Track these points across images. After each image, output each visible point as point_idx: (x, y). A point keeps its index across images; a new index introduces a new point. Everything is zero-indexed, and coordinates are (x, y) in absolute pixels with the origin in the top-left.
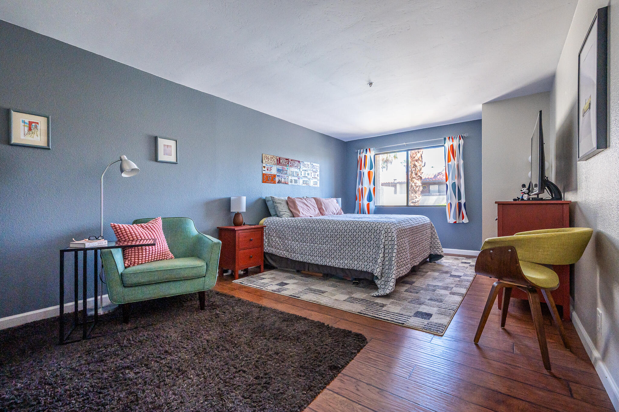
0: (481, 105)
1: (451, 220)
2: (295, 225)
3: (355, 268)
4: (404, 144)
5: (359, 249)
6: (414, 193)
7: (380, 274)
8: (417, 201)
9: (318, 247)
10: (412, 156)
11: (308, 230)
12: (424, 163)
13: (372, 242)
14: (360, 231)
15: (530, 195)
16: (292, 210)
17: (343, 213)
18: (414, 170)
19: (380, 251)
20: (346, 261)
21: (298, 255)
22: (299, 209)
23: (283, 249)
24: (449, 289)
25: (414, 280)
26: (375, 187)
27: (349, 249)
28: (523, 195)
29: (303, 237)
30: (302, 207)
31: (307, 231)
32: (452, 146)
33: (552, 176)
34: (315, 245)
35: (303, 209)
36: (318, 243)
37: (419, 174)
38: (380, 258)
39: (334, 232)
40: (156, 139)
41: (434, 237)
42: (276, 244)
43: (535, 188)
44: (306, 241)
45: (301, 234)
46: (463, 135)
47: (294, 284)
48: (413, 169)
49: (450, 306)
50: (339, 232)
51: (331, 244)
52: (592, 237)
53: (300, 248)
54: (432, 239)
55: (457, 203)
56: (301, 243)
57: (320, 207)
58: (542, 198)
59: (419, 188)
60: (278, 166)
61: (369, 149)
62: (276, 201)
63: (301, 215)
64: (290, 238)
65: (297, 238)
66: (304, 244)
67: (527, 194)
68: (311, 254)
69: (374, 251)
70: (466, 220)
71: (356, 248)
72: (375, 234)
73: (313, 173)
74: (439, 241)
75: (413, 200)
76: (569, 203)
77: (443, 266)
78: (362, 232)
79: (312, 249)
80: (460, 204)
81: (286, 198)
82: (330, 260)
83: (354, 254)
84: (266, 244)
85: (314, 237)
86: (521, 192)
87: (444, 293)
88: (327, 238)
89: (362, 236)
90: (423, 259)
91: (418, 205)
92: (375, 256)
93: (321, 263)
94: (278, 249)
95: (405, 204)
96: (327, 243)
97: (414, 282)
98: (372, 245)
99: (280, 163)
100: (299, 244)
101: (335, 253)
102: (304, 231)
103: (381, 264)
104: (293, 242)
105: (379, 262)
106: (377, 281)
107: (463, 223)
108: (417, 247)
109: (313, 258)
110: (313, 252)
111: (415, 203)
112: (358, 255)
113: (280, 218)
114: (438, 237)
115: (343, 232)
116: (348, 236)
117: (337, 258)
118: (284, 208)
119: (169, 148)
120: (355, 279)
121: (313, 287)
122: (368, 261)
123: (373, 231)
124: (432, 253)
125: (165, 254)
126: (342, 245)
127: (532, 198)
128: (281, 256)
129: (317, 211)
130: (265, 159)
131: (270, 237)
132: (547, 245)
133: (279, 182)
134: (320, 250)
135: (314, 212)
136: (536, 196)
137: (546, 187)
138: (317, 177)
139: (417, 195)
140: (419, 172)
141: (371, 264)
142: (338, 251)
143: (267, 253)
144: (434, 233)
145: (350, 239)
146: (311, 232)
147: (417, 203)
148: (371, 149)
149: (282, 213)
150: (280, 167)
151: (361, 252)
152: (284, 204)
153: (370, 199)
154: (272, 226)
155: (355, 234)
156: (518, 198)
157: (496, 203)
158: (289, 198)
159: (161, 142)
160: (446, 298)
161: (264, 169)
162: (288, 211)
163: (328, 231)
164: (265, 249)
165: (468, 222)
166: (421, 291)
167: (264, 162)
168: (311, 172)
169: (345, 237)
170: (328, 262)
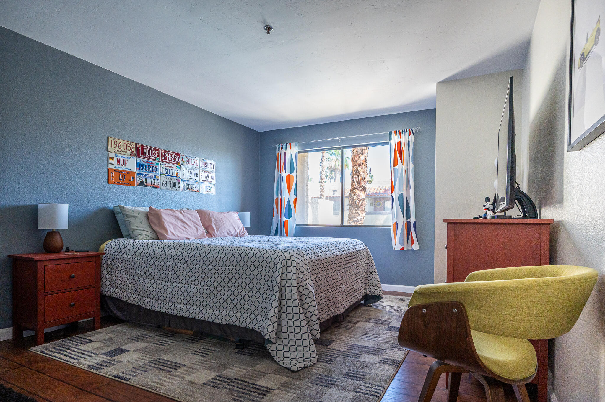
0: (436, 84)
1: (397, 246)
2: (151, 253)
3: (237, 324)
4: (338, 138)
5: (243, 293)
6: (356, 208)
7: (273, 335)
8: (359, 220)
9: (183, 289)
10: (354, 159)
11: (169, 261)
12: (369, 169)
13: (262, 282)
14: (246, 263)
15: (496, 213)
16: (155, 228)
17: (246, 234)
18: (356, 178)
19: (274, 298)
20: (225, 312)
21: (154, 301)
22: (167, 227)
23: (132, 292)
24: (380, 353)
25: (334, 337)
26: (296, 198)
27: (229, 293)
28: (486, 211)
29: (162, 271)
30: (172, 224)
31: (168, 263)
32: (399, 144)
33: (523, 184)
34: (179, 285)
35: (175, 226)
36: (184, 281)
37: (363, 184)
38: (273, 309)
39: (207, 265)
41: (371, 270)
42: (123, 282)
43: (501, 203)
44: (166, 278)
45: (159, 267)
46: (413, 129)
47: (137, 350)
48: (355, 176)
49: (374, 386)
50: (214, 265)
51: (203, 283)
52: (595, 287)
53: (157, 290)
54: (369, 273)
55: (406, 221)
56: (158, 282)
57: (207, 224)
58: (511, 216)
59: (362, 202)
60: (138, 159)
61: (290, 144)
62: (127, 213)
63: (170, 236)
64: (142, 273)
65: (153, 274)
66: (164, 283)
67: (492, 210)
68: (173, 300)
69: (265, 296)
70: (416, 247)
71: (240, 291)
72: (268, 269)
73: (204, 174)
74: (377, 276)
75: (355, 218)
76: (548, 224)
77: (381, 311)
78: (249, 266)
79: (174, 292)
80: (408, 223)
81: (147, 209)
82: (201, 309)
83: (235, 302)
84: (108, 283)
85: (178, 273)
86: (484, 208)
87: (372, 361)
88: (197, 275)
89: (248, 272)
90: (352, 303)
91: (360, 224)
92: (265, 305)
93: (188, 314)
94: (125, 290)
95: (340, 224)
96: (196, 282)
97: (331, 342)
98: (262, 287)
99: (142, 154)
100: (155, 284)
101: (208, 298)
102: (163, 262)
103: (274, 319)
104: (147, 280)
105: (271, 315)
106: (270, 345)
107: (412, 250)
108: (341, 286)
109: (176, 306)
110: (176, 297)
111: (357, 222)
112: (242, 302)
113: (133, 241)
114: (376, 270)
115: (221, 265)
116: (227, 272)
117: (211, 306)
118: (141, 225)
120: (240, 341)
121: (166, 357)
122: (256, 312)
123: (264, 264)
124: (368, 293)
126: (219, 286)
127: (498, 216)
128: (129, 301)
129: (202, 230)
130: (114, 146)
131: (113, 271)
132: (522, 302)
133: (142, 184)
134: (186, 294)
135: (196, 232)
136: (503, 214)
137: (516, 201)
138: (212, 180)
139: (359, 212)
140: (362, 181)
141: (259, 318)
142: (212, 296)
143: (109, 296)
144: (371, 264)
145: (230, 276)
146: (174, 264)
147: (359, 222)
148: (293, 144)
149: (137, 232)
150: (143, 161)
151: (247, 298)
152: (143, 218)
153: (289, 215)
154: (116, 254)
155: (238, 268)
156: (479, 216)
157: (445, 221)
158: (150, 208)
160: (372, 371)
161: (110, 161)
162: (149, 229)
163: (198, 263)
164: (107, 290)
165: (418, 248)
166: (338, 359)
167: (111, 149)
168: (201, 171)
169: (223, 273)
170: (197, 313)
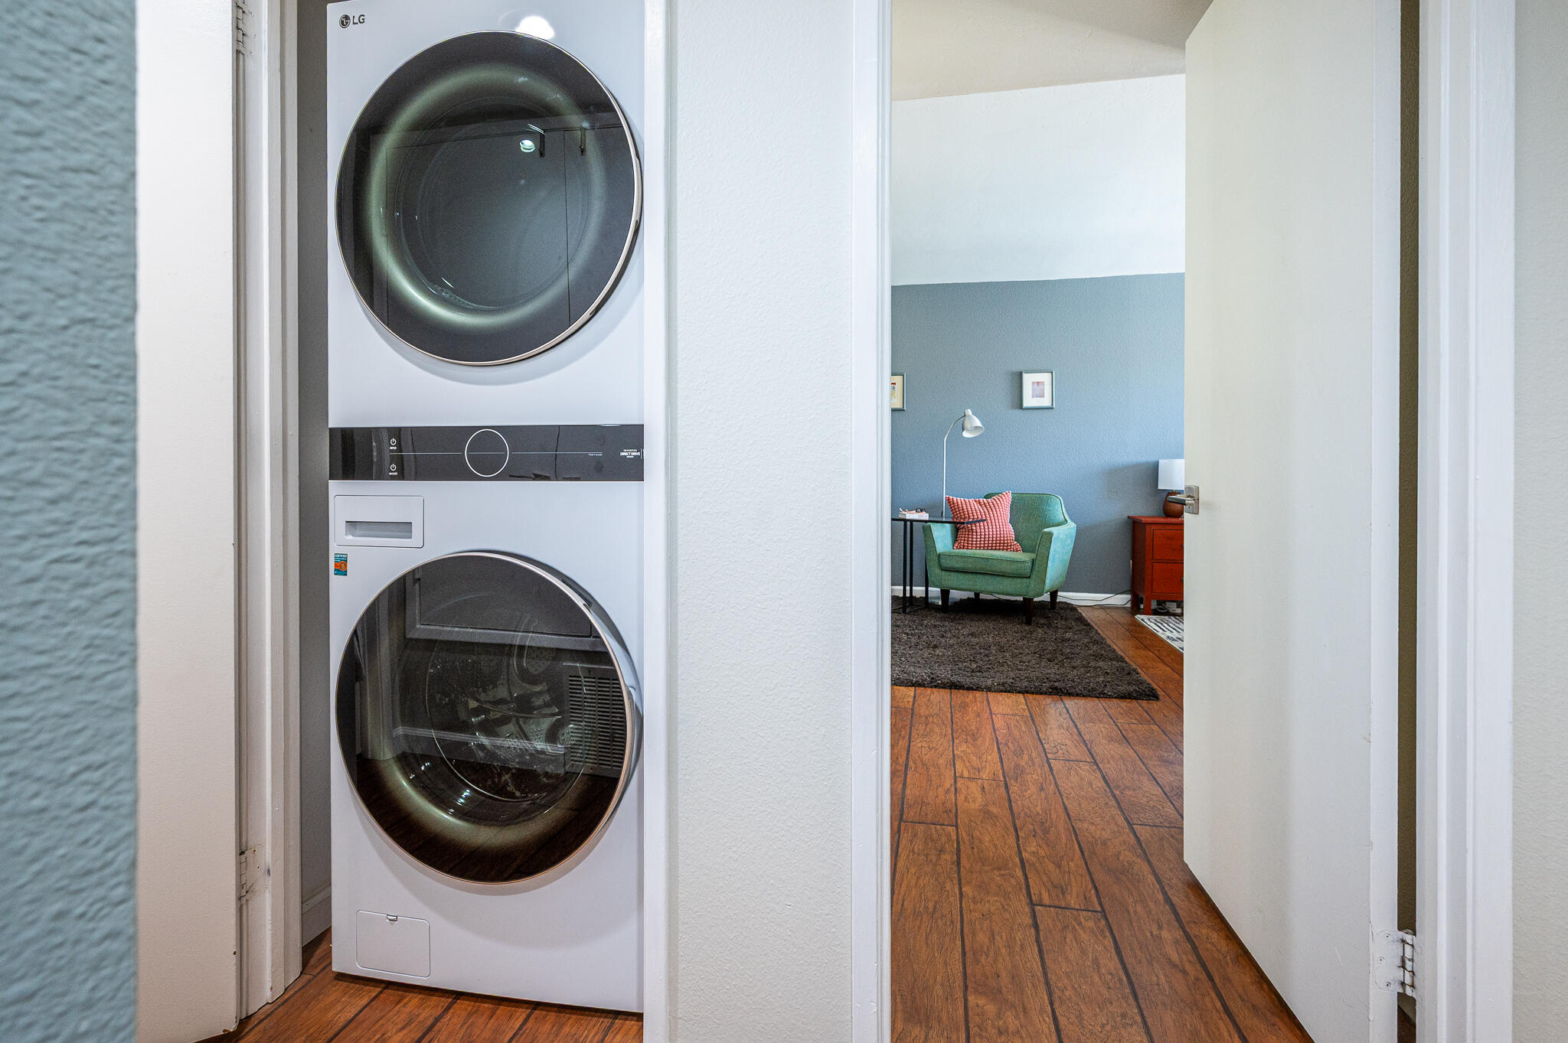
40: (1020, 375)
119: (1041, 386)
125: (1004, 543)
159: (1028, 379)
